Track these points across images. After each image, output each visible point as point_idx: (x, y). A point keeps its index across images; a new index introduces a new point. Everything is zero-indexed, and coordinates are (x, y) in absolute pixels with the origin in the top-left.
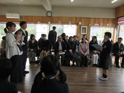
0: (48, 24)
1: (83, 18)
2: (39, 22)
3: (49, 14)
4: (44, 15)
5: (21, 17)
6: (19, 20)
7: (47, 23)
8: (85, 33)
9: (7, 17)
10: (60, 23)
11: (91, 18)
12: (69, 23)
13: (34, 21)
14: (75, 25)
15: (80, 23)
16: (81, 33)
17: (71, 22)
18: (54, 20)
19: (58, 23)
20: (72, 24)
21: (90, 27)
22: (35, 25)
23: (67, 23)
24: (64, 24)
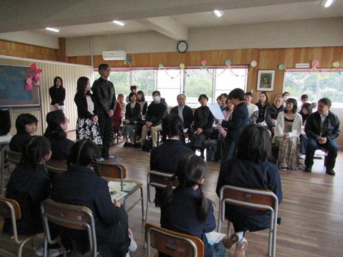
0: (179, 69)
1: (263, 49)
2: (161, 66)
3: (182, 48)
4: (172, 49)
5: (128, 56)
6: (125, 63)
7: (176, 66)
8: (270, 87)
9: (105, 59)
10: (206, 65)
11: (285, 49)
12: (225, 65)
13: (151, 64)
14: (244, 69)
15: (254, 64)
16: (259, 89)
17: (232, 61)
18: (193, 58)
19: (202, 65)
20: (234, 65)
21: (284, 71)
22: (156, 71)
23: (222, 65)
24: (216, 68)
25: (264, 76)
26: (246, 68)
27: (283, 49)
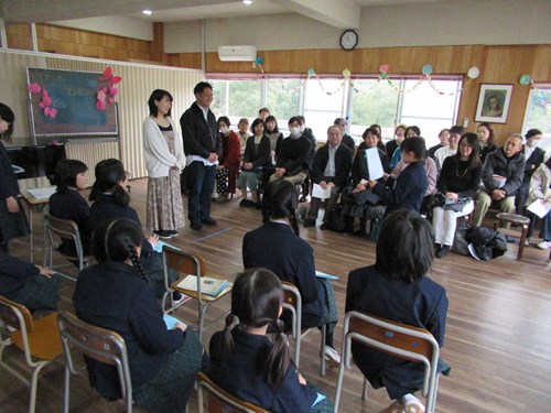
0: (342, 78)
1: (494, 47)
2: (311, 73)
3: (349, 42)
4: (332, 44)
5: (260, 54)
6: (254, 66)
7: (338, 74)
8: (500, 115)
9: (222, 59)
10: (388, 73)
11: (536, 46)
12: (421, 74)
13: (296, 70)
14: (456, 82)
15: (473, 73)
16: (479, 118)
17: (434, 68)
18: (366, 61)
19: (380, 73)
20: (438, 75)
21: (529, 87)
22: (303, 81)
23: (416, 74)
24: (406, 79)
25: (490, 95)
26: (459, 79)
27: (533, 47)
